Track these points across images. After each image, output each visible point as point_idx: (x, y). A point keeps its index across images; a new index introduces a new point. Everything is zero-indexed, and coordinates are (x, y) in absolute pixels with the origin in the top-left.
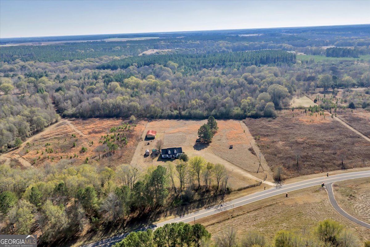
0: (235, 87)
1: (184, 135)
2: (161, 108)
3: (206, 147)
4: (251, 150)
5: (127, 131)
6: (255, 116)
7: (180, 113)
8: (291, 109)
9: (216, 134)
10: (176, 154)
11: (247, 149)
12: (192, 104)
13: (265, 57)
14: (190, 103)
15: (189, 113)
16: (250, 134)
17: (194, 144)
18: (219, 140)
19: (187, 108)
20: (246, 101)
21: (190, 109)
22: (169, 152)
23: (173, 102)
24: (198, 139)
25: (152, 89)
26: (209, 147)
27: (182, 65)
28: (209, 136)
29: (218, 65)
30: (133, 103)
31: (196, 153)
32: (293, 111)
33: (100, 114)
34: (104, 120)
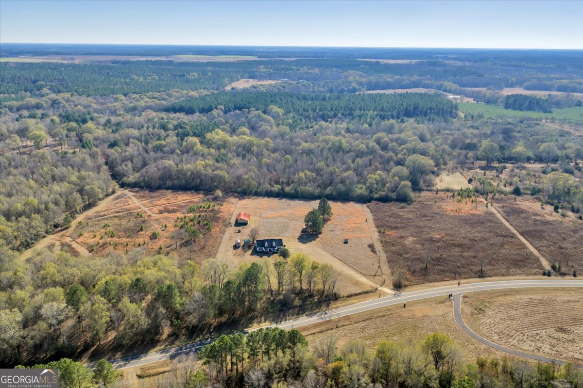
0: (362, 155)
1: (287, 221)
2: (258, 180)
3: (314, 240)
4: (371, 246)
5: (211, 212)
6: (385, 200)
7: (282, 189)
8: (435, 191)
9: (329, 222)
10: (275, 247)
11: (366, 246)
12: (300, 177)
13: (412, 107)
14: (297, 176)
15: (296, 190)
16: (373, 225)
17: (299, 235)
18: (331, 231)
19: (293, 182)
20: (373, 177)
21: (297, 184)
22: (266, 244)
23: (273, 172)
24: (304, 229)
25: (245, 151)
26: (317, 240)
27: (290, 112)
28: (319, 225)
29: (343, 114)
30: (218, 172)
31: (301, 247)
32: (437, 194)
33: (173, 184)
34: (179, 194)
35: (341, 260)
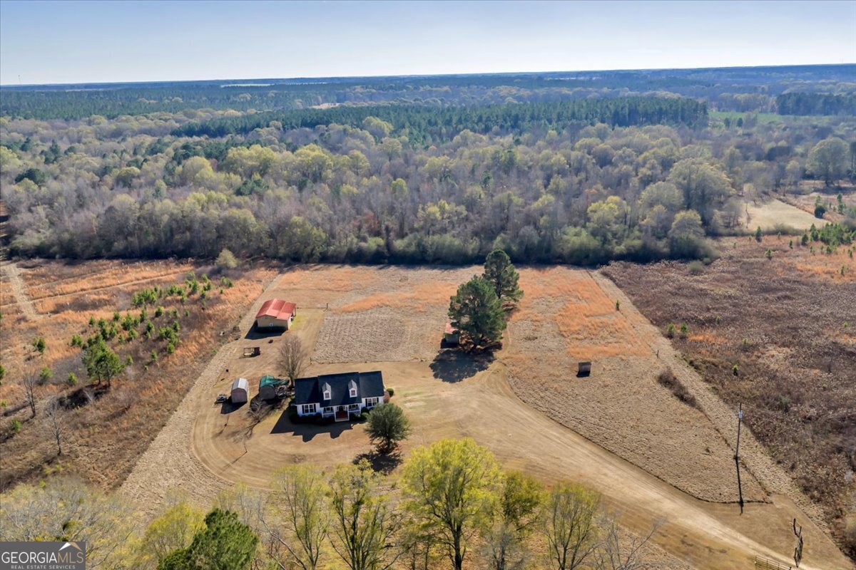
0: (562, 173)
1: (398, 317)
2: (328, 227)
3: (482, 369)
5: (195, 302)
6: (642, 257)
7: (388, 245)
8: (753, 235)
9: (516, 316)
10: (358, 400)
12: (429, 215)
13: (627, 110)
14: (421, 213)
15: (419, 245)
16: (640, 317)
17: (435, 355)
18: (528, 339)
19: (413, 230)
21: (423, 232)
22: (328, 392)
23: (366, 210)
24: (448, 335)
25: (307, 177)
26: (493, 366)
27: (403, 127)
28: (494, 322)
29: (502, 127)
31: (444, 395)
32: (759, 240)
33: (126, 248)
34: (131, 267)
35: (587, 439)
